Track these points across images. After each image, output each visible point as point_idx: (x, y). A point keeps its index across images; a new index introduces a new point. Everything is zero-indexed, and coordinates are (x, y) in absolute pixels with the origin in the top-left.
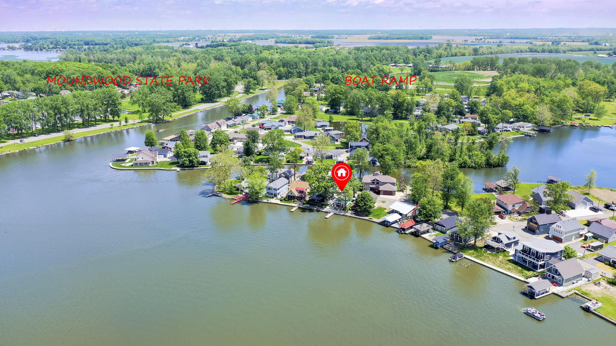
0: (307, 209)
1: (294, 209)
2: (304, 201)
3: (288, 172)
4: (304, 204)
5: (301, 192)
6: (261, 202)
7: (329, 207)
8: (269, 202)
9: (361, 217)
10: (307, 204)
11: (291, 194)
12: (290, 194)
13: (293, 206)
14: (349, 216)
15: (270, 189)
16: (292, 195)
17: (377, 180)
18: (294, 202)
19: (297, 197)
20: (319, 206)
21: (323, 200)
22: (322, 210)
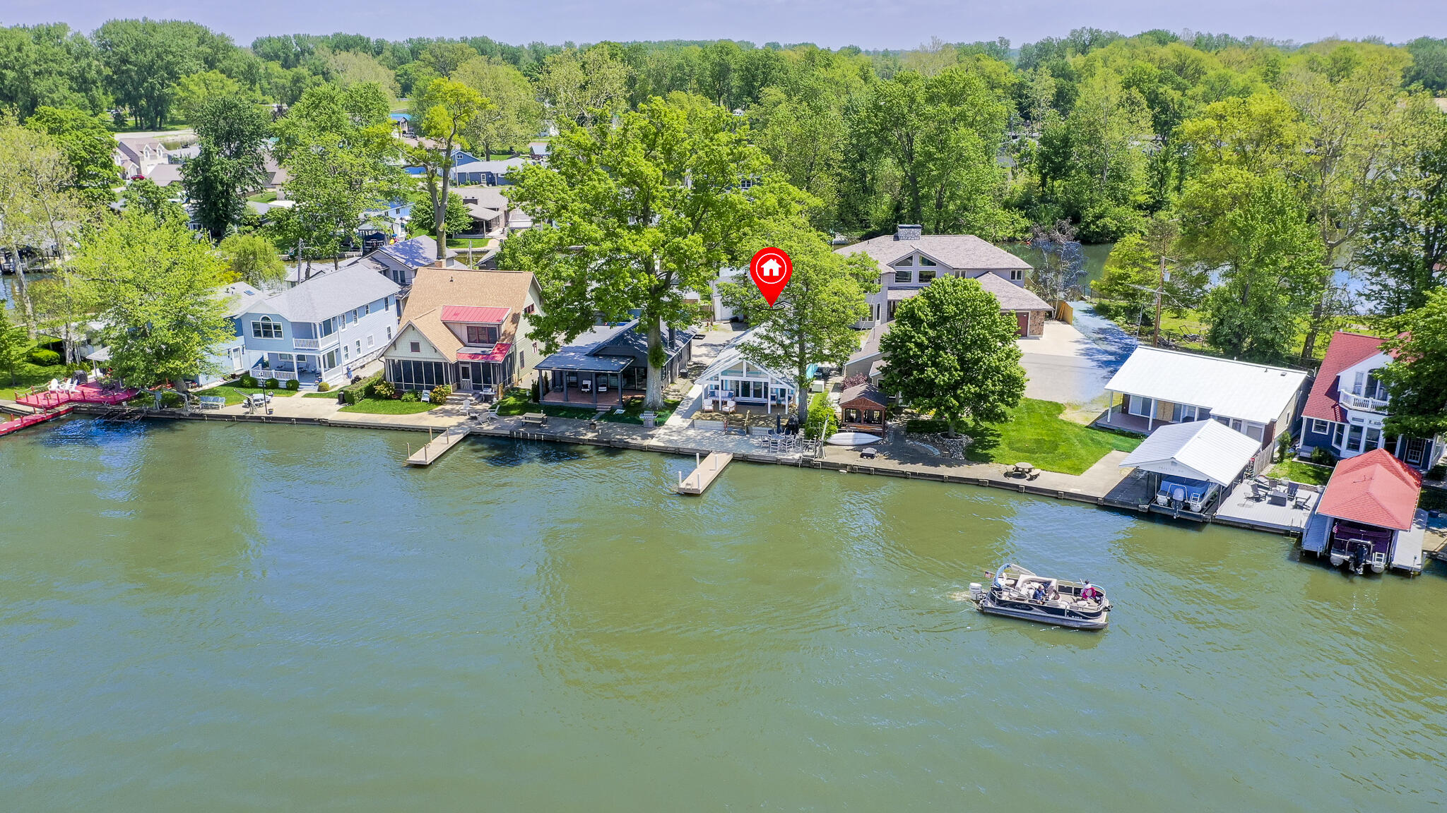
0: (527, 441)
1: (437, 446)
2: (507, 393)
3: (403, 252)
4: (505, 411)
5: (484, 334)
6: (201, 417)
7: (686, 415)
8: (261, 412)
9: (944, 471)
10: (525, 408)
11: (415, 347)
12: (404, 353)
13: (424, 431)
14: (853, 470)
15: (267, 334)
16: (424, 355)
17: (927, 262)
18: (433, 401)
19: (460, 371)
20: (610, 416)
21: (634, 377)
22: (637, 440)
